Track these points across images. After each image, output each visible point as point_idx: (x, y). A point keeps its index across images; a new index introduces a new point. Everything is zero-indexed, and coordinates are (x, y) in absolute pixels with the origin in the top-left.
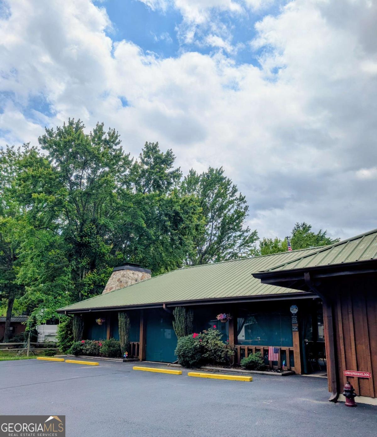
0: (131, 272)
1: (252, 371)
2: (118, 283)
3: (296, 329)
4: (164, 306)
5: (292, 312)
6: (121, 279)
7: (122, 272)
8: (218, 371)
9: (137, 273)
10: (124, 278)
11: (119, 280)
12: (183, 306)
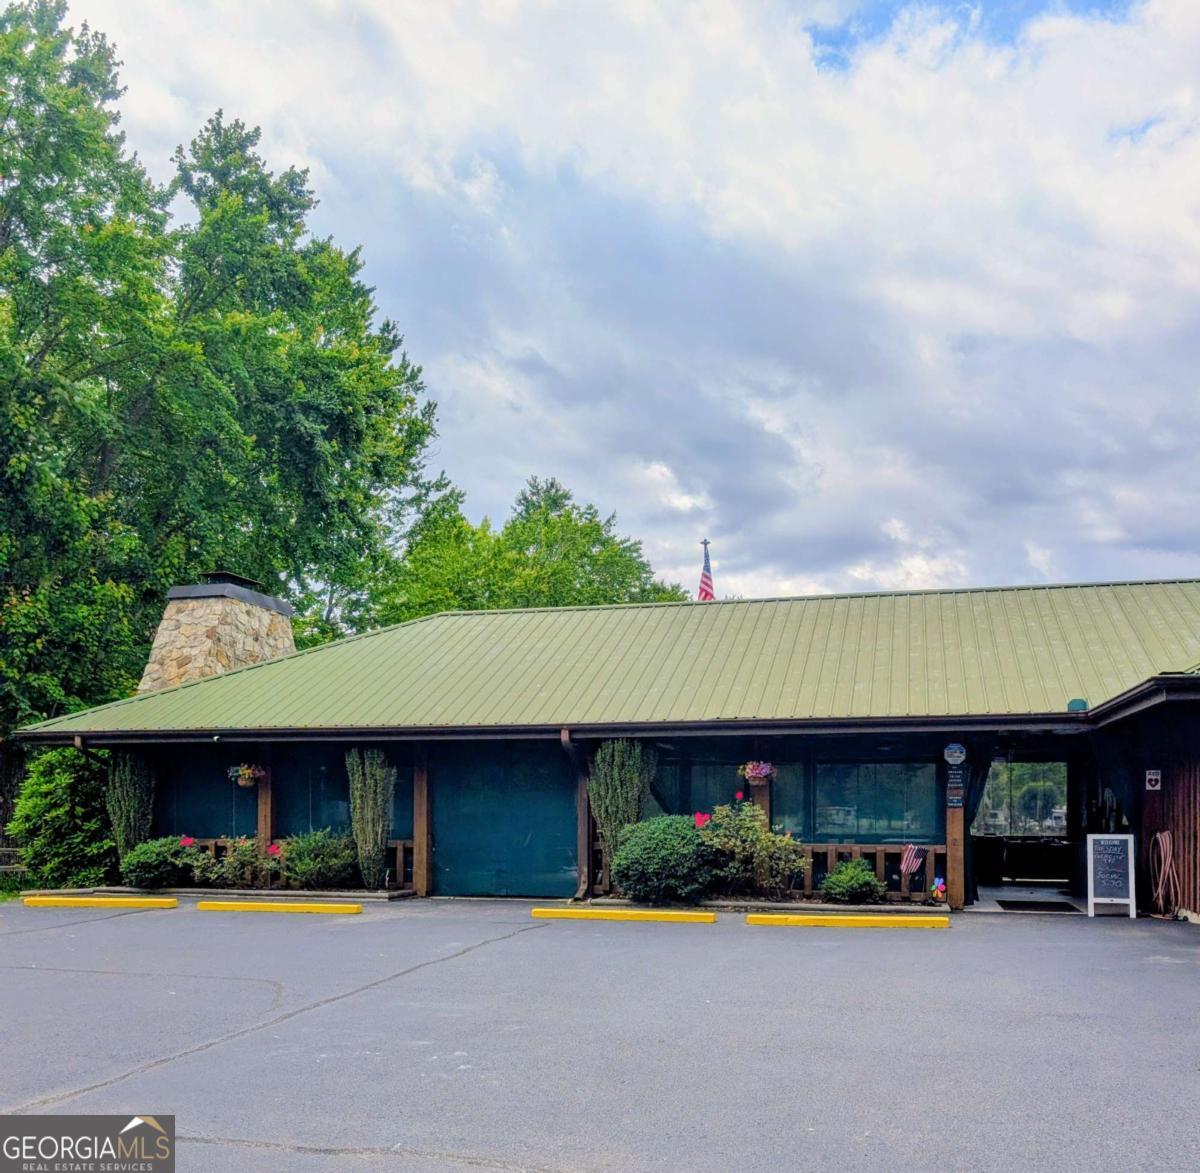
0: (244, 607)
2: (209, 643)
3: (958, 801)
4: (565, 736)
6: (218, 630)
7: (218, 606)
9: (257, 610)
10: (226, 627)
11: (211, 634)
12: (632, 739)
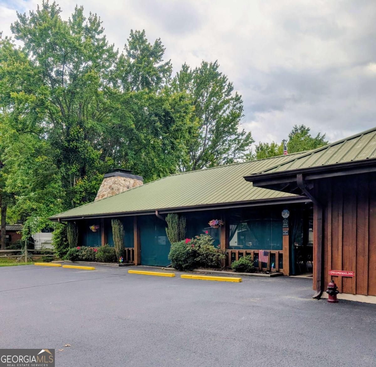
0: (123, 178)
1: (241, 273)
2: (109, 190)
3: (287, 233)
4: (157, 213)
5: (284, 217)
6: (112, 186)
7: (113, 179)
8: (209, 274)
9: (128, 179)
10: (116, 185)
11: (110, 187)
12: (175, 213)
